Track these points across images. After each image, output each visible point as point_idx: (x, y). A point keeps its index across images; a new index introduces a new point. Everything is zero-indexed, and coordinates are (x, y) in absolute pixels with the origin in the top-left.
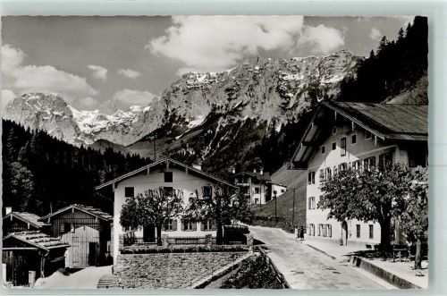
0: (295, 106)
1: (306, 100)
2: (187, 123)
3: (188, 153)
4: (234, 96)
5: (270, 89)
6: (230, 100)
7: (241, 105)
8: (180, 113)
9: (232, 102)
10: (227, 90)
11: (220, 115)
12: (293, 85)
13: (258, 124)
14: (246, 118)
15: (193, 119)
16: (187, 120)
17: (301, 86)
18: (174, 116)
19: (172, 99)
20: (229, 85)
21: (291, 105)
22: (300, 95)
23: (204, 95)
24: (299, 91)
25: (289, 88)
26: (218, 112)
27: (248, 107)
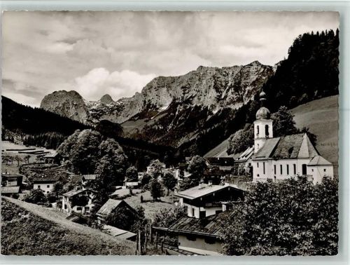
0: (226, 97)
1: (232, 93)
2: (158, 109)
3: (159, 128)
4: (187, 91)
5: (210, 86)
6: (184, 94)
7: (192, 97)
8: (153, 102)
9: (186, 95)
10: (182, 87)
11: (179, 103)
12: (224, 84)
13: (202, 109)
14: (194, 105)
15: (161, 106)
16: (158, 107)
17: (229, 84)
18: (150, 104)
19: (148, 93)
20: (184, 85)
21: (223, 97)
22: (228, 90)
23: (168, 90)
24: (227, 88)
25: (222, 86)
26: (177, 101)
27: (196, 98)
